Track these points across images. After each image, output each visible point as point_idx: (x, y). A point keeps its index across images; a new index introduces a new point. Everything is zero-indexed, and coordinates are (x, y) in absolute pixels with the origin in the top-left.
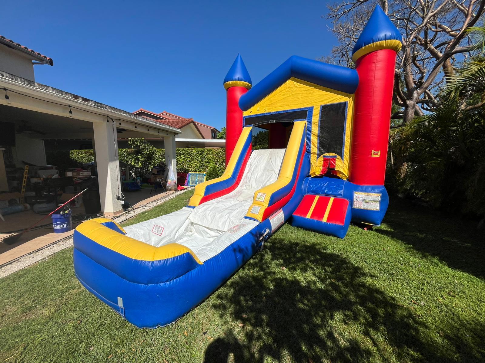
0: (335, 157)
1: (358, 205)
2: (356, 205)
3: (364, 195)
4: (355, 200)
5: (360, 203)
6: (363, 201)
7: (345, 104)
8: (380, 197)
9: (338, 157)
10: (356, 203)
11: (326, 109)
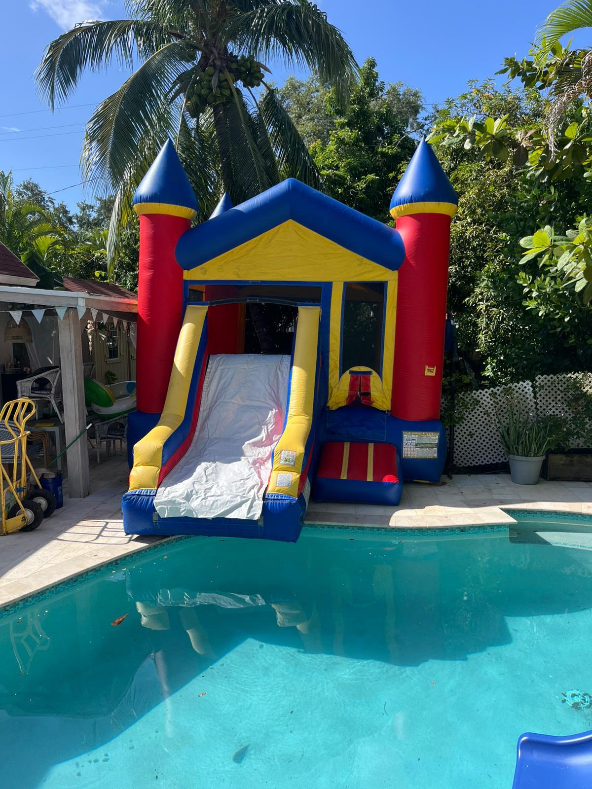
0: (370, 373)
1: (409, 453)
2: (406, 452)
3: (417, 436)
4: (404, 444)
5: (412, 449)
6: (416, 445)
7: (380, 287)
8: (437, 437)
9: (374, 373)
10: (406, 449)
11: (350, 288)
